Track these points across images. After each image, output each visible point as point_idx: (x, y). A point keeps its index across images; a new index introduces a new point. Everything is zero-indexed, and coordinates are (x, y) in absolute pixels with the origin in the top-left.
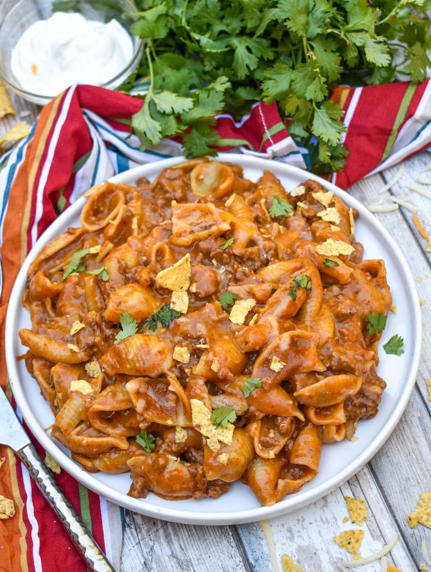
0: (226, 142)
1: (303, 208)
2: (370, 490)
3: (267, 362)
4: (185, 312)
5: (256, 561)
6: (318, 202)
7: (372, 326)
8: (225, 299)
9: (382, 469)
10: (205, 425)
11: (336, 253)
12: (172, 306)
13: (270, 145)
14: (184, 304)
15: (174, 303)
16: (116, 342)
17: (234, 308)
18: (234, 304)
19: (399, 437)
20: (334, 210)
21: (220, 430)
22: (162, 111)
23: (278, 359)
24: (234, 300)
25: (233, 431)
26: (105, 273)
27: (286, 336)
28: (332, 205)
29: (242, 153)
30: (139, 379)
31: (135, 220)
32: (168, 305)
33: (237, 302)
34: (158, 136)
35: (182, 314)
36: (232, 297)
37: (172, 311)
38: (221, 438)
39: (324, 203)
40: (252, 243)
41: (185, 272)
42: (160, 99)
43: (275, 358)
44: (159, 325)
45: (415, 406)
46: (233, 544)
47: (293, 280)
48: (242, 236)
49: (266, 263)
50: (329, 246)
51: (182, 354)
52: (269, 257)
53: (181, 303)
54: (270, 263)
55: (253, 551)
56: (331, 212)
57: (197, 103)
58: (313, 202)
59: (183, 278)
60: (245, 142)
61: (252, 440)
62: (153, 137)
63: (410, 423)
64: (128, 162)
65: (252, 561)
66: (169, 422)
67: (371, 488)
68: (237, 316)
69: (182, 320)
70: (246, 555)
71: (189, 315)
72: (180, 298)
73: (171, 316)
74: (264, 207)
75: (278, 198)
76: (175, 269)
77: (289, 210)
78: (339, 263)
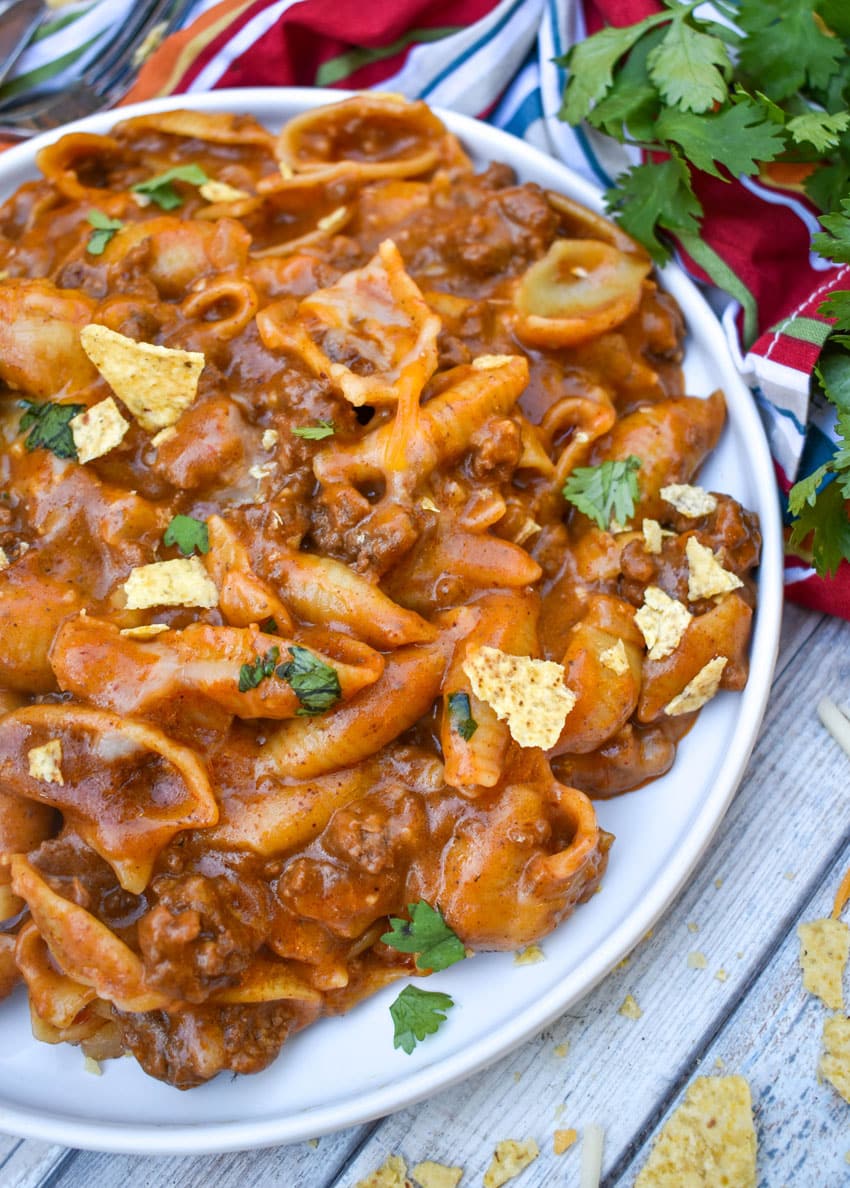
1: (642, 543)
2: (21, 1173)
3: (41, 736)
4: (84, 458)
6: (686, 565)
8: (182, 529)
9: (92, 1174)
11: (502, 709)
12: (77, 421)
13: (761, 352)
14: (100, 442)
15: (86, 420)
17: (174, 565)
19: (198, 1172)
20: (684, 618)
22: (650, 65)
23: (58, 756)
24: (197, 550)
26: (104, 238)
27: (138, 735)
28: (700, 606)
31: (339, 215)
32: (79, 408)
33: (195, 560)
35: (70, 453)
36: (198, 540)
37: (68, 430)
39: (693, 582)
40: (372, 487)
41: (170, 386)
42: (681, 41)
43: (55, 745)
44: (29, 432)
45: (307, 1164)
47: (290, 650)
49: (348, 557)
50: (522, 675)
52: (364, 551)
53: (96, 434)
54: (353, 565)
56: (674, 616)
57: (717, 111)
58: (675, 554)
59: (157, 392)
60: (746, 300)
63: (252, 1176)
64: (533, 119)
67: (26, 1177)
68: (150, 581)
69: (59, 466)
72: (106, 424)
73: (51, 440)
74: (569, 454)
75: (633, 466)
76: (137, 354)
77: (621, 516)
78: (480, 733)
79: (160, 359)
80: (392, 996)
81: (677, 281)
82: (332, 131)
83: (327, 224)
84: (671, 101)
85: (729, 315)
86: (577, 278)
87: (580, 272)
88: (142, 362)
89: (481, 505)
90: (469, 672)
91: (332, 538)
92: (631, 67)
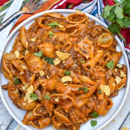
0: (121, 35)
1: (115, 71)
3: (56, 97)
4: (55, 65)
5: (11, 129)
7: (93, 114)
8: (68, 72)
10: (28, 93)
11: (104, 91)
12: (54, 60)
13: (128, 48)
14: (57, 63)
15: (55, 60)
16: (33, 54)
17: (67, 77)
18: (68, 75)
20: (121, 80)
21: (30, 98)
22: (114, 12)
23: (59, 99)
24: (69, 75)
25: (32, 101)
26: (52, 36)
27: (67, 96)
28: (122, 78)
29: (121, 42)
30: (28, 68)
31: (77, 30)
32: (54, 59)
33: (69, 76)
34: (106, 16)
35: (54, 64)
38: (28, 99)
39: (121, 76)
40: (89, 67)
42: (118, 9)
43: (58, 98)
44: (47, 61)
46: (11, 120)
48: (89, 63)
49: (86, 75)
50: (105, 88)
51: (42, 73)
52: (88, 75)
54: (87, 76)
55: (12, 126)
56: (119, 79)
58: (119, 72)
59: (64, 57)
60: (125, 41)
61: (35, 107)
62: (105, 16)
64: (97, 13)
65: (10, 127)
66: (24, 83)
68: (65, 79)
69: (52, 66)
71: (55, 67)
73: (51, 63)
74: (107, 61)
75: (113, 61)
77: (112, 67)
78: (102, 94)
79: (65, 54)
80: (90, 121)
81: (116, 37)
83: (75, 31)
84: (117, 17)
87: (105, 37)
89: (99, 68)
90: (101, 88)
91: (84, 73)
92: (112, 11)
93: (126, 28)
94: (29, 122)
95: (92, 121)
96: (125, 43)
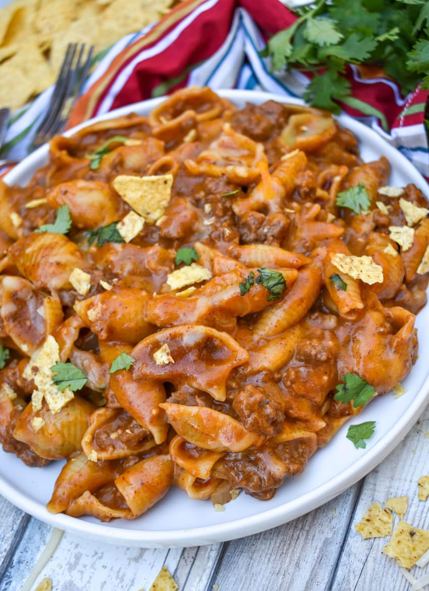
1: (380, 211)
2: (198, 579)
3: (157, 346)
4: (128, 240)
5: (19, 562)
6: (402, 213)
7: (346, 389)
8: (184, 253)
9: (233, 567)
10: (44, 374)
11: (354, 274)
12: (119, 226)
13: (398, 126)
14: (133, 231)
15: (123, 224)
16: (36, 231)
17: (185, 269)
18: (190, 265)
19: (284, 545)
20: (412, 231)
21: (55, 389)
22: (305, 37)
23: (169, 351)
24: (193, 261)
25: (68, 400)
26: (98, 160)
27: (200, 330)
28: (415, 226)
29: (370, 126)
30: (24, 280)
33: (193, 265)
34: (283, 61)
35: (121, 241)
36: (192, 256)
37: (116, 231)
38: (49, 399)
39: (408, 219)
41: (158, 196)
43: (165, 346)
44: (96, 241)
45: (334, 522)
47: (258, 271)
49: (262, 240)
50: (356, 263)
51: (81, 280)
52: (269, 235)
53: (130, 228)
54: (266, 242)
55: (25, 550)
56: (406, 232)
59: (153, 202)
60: (380, 115)
62: (278, 61)
63: (310, 537)
64: (255, 85)
65: (15, 559)
66: (24, 348)
67: (200, 580)
68: (178, 278)
69: (118, 247)
70: (16, 548)
71: (128, 246)
72: (134, 222)
73: (111, 237)
74: (334, 187)
75: (361, 187)
76: (142, 183)
77: (365, 207)
78: (349, 288)
79: (153, 182)
80: (345, 432)
82: (171, 111)
83: (188, 138)
84: (321, 44)
85: (375, 125)
86: (303, 132)
87: (304, 128)
88: (145, 187)
89: (308, 209)
90: (335, 264)
91: (252, 236)
93: (361, 59)
94: (81, 501)
95: (352, 427)
96: (384, 123)
